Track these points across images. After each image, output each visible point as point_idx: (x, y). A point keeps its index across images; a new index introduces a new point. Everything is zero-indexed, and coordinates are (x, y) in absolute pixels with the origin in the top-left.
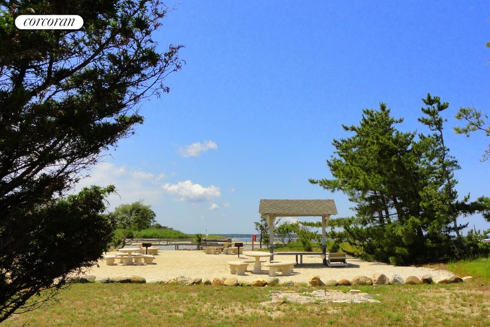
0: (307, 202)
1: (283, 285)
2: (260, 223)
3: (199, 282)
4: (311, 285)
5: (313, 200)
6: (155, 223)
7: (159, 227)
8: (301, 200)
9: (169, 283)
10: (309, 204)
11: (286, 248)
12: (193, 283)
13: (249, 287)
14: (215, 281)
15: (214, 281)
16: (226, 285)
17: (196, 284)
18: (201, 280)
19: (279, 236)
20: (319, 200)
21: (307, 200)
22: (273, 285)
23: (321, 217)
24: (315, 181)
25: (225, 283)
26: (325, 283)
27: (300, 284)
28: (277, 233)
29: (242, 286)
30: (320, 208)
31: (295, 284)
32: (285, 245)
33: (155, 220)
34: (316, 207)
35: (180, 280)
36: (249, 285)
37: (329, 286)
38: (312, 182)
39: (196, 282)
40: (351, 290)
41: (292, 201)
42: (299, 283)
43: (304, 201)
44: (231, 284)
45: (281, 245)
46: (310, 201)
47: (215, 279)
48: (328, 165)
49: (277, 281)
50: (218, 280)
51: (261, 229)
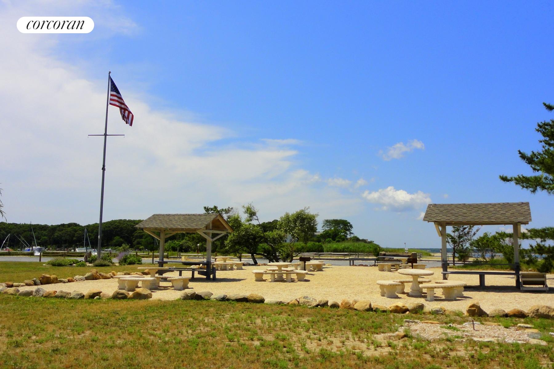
0: (490, 206)
1: (430, 313)
2: (452, 234)
3: (325, 304)
4: (468, 315)
5: (499, 204)
6: (352, 235)
7: (356, 239)
8: (482, 204)
9: (290, 303)
10: (492, 209)
11: (487, 265)
12: (317, 306)
13: (385, 313)
14: (344, 304)
15: (342, 304)
16: (356, 310)
17: (321, 306)
18: (327, 302)
19: (479, 251)
20: (508, 203)
21: (490, 204)
22: (416, 313)
23: (512, 226)
24: (509, 178)
25: (355, 307)
26: (488, 313)
27: (453, 312)
28: (476, 247)
29: (375, 311)
30: (507, 214)
31: (447, 313)
32: (486, 262)
33: (352, 232)
34: (502, 212)
35: (302, 300)
36: (384, 311)
37: (493, 317)
38: (505, 179)
39: (321, 304)
40: (519, 325)
41: (470, 205)
42: (451, 312)
43: (486, 205)
44: (361, 309)
45: (481, 262)
46: (495, 205)
47: (344, 301)
48: (521, 157)
49: (421, 307)
50: (346, 303)
51: (452, 241)
